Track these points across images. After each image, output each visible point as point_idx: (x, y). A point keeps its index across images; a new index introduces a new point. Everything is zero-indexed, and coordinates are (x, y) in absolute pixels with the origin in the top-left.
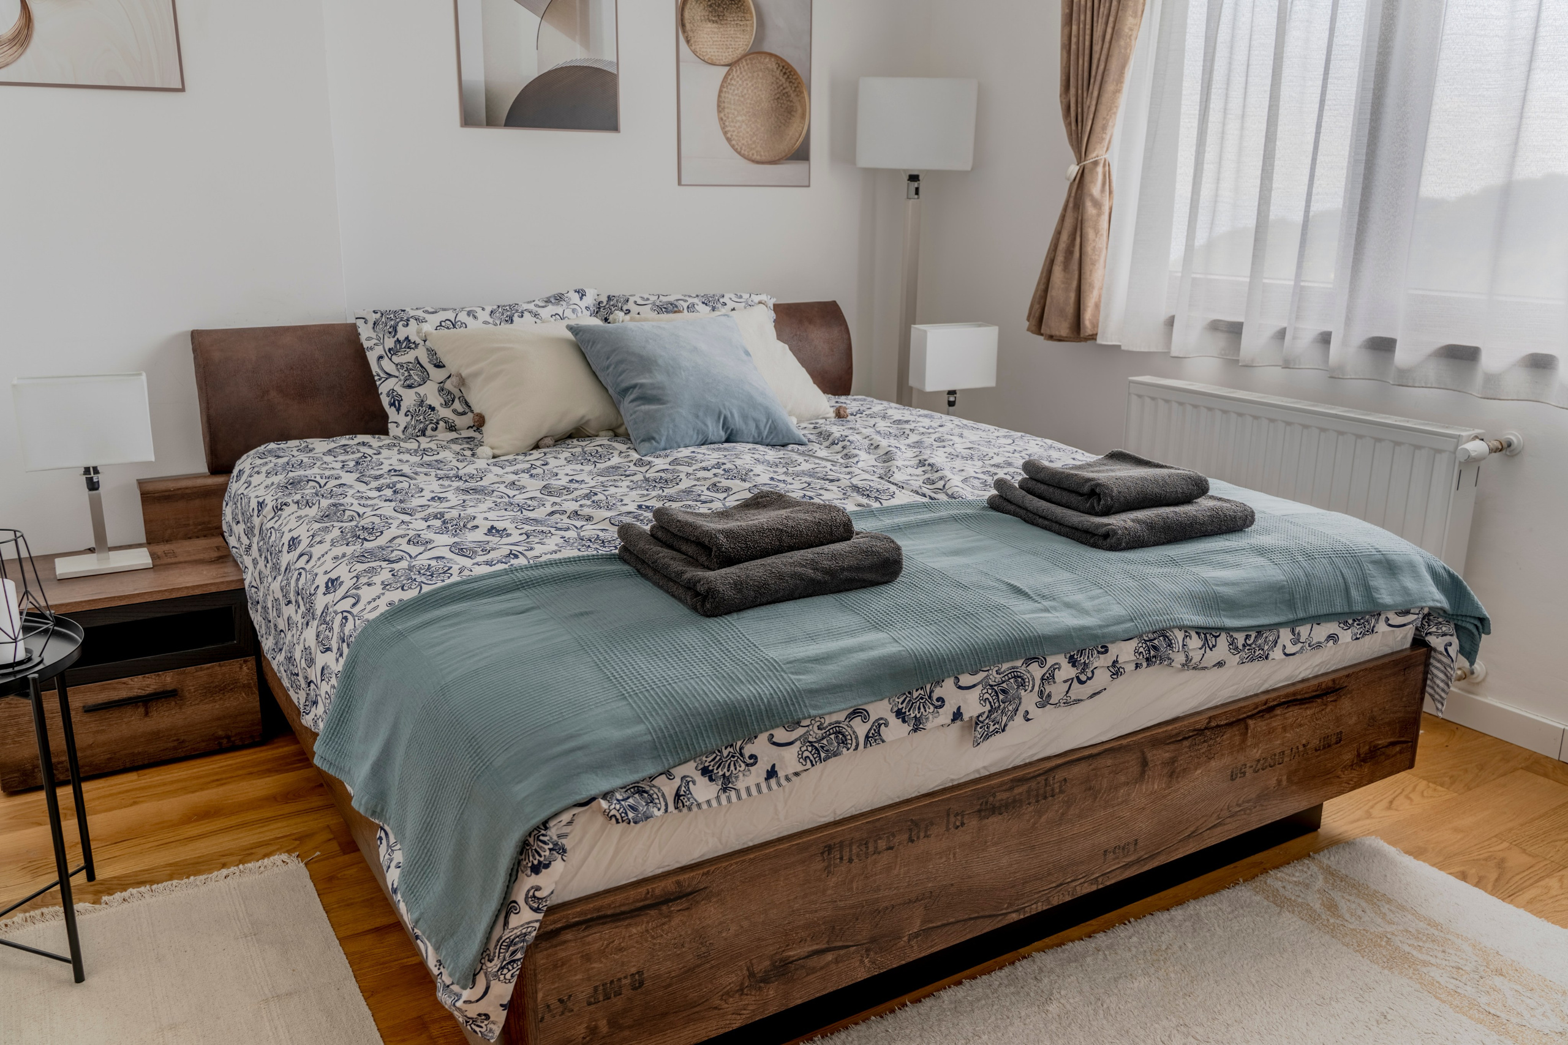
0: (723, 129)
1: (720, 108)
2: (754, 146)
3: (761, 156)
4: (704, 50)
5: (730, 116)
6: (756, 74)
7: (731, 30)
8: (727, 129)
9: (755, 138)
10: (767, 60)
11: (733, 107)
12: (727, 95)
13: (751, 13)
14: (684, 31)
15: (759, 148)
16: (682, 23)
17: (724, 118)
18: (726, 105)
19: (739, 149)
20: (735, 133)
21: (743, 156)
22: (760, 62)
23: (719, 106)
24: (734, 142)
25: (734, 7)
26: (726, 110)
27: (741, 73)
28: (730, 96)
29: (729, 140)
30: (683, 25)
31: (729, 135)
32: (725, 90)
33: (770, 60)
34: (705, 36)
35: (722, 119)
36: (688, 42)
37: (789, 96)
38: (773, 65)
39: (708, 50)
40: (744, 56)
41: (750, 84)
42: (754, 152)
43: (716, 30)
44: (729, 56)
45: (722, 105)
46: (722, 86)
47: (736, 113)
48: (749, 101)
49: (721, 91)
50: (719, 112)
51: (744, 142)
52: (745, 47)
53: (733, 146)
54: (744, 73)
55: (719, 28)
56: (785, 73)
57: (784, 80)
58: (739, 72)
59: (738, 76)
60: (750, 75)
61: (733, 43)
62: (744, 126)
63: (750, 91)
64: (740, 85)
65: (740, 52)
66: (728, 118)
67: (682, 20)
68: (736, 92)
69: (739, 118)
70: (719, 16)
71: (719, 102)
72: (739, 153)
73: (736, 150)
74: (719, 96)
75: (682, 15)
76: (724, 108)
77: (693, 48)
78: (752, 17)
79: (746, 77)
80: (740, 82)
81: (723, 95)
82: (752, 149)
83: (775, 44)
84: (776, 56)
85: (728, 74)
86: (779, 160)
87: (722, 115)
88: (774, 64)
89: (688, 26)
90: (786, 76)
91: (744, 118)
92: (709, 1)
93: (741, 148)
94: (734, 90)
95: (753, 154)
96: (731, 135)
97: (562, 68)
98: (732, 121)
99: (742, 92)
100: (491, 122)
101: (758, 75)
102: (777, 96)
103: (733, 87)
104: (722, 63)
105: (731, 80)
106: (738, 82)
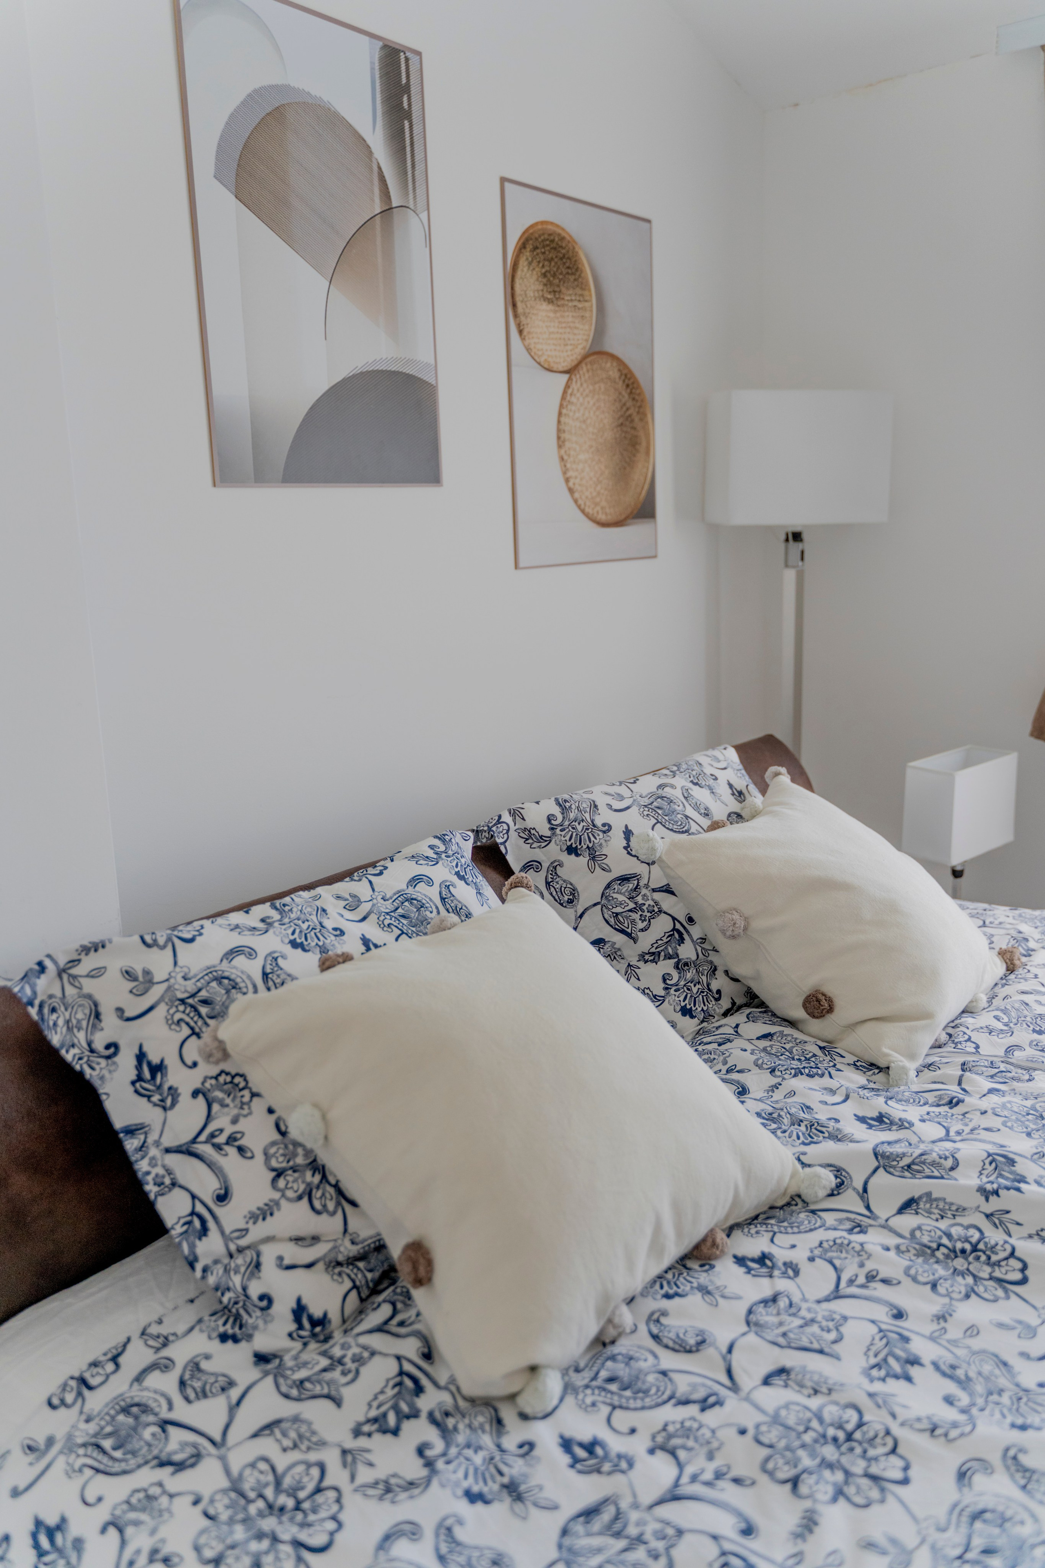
0: (564, 473)
1: (561, 442)
2: (598, 500)
3: (606, 514)
4: (540, 346)
5: (572, 453)
6: (597, 386)
7: (569, 316)
8: (570, 474)
9: (599, 488)
10: (609, 365)
11: (574, 439)
12: (567, 420)
13: (590, 290)
14: (516, 316)
15: (604, 502)
16: (512, 302)
17: (565, 457)
18: (566, 436)
19: (582, 506)
20: (577, 481)
21: (587, 515)
22: (601, 368)
23: (559, 438)
24: (577, 495)
25: (572, 278)
26: (567, 445)
27: (581, 385)
28: (571, 422)
29: (571, 491)
30: (514, 305)
31: (571, 484)
32: (564, 412)
33: (612, 364)
34: (541, 324)
35: (563, 459)
36: (521, 332)
37: (632, 421)
38: (614, 374)
39: (545, 347)
40: (585, 358)
41: (592, 403)
42: (598, 508)
43: (552, 315)
44: (566, 359)
45: (563, 436)
46: (561, 406)
47: (578, 448)
48: (591, 429)
49: (560, 414)
50: (560, 447)
51: (588, 494)
52: (585, 343)
53: (576, 501)
54: (585, 385)
55: (555, 312)
56: (628, 386)
57: (626, 396)
58: (579, 383)
59: (578, 390)
60: (591, 387)
61: (571, 336)
62: (587, 469)
63: (592, 414)
64: (581, 404)
65: (579, 351)
66: (569, 456)
67: (513, 296)
68: (577, 415)
69: (582, 457)
70: (555, 292)
71: (559, 430)
72: (583, 511)
73: (579, 507)
74: (559, 422)
75: (512, 288)
76: (564, 442)
77: (527, 343)
78: (591, 295)
79: (587, 391)
80: (581, 399)
81: (563, 419)
82: (596, 504)
83: (617, 339)
84: (618, 359)
85: (567, 386)
86: (626, 519)
87: (562, 452)
88: (616, 370)
89: (520, 305)
90: (629, 391)
91: (587, 456)
92: (543, 266)
93: (585, 504)
94: (575, 412)
95: (598, 513)
96: (574, 484)
97: (362, 373)
98: (574, 462)
99: (583, 415)
100: (260, 478)
101: (600, 388)
102: (621, 420)
103: (573, 408)
104: (561, 369)
105: (571, 395)
106: (578, 399)
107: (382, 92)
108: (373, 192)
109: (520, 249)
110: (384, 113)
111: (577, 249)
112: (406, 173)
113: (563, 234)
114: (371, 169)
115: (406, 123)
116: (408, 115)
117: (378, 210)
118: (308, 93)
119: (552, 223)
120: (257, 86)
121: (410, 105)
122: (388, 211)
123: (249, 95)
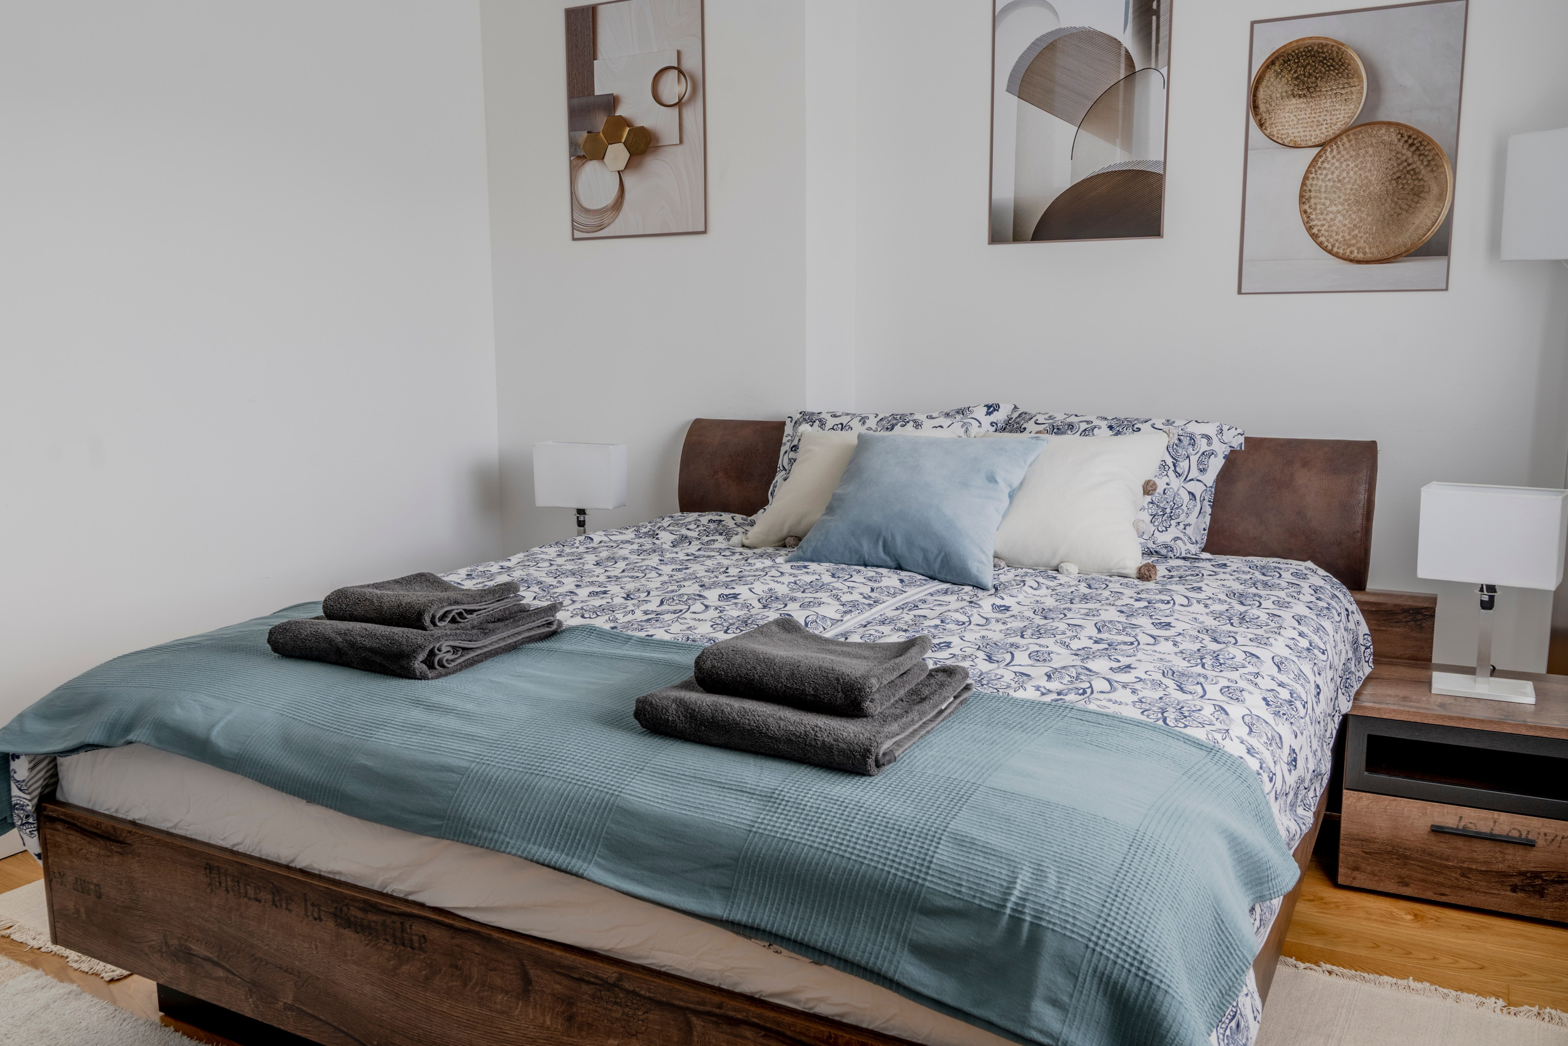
0: (1307, 223)
1: (1303, 201)
2: (1354, 241)
3: (1365, 253)
4: (1285, 132)
5: (1319, 207)
6: (1362, 150)
7: (1326, 103)
8: (1312, 224)
9: (1356, 232)
10: (1383, 131)
11: (1323, 195)
12: (1315, 182)
13: (1360, 77)
14: (1256, 114)
15: (1362, 244)
16: (1253, 106)
17: (1309, 211)
18: (1313, 194)
19: (1330, 247)
20: (1325, 228)
21: (1337, 255)
22: (1370, 136)
23: (1301, 196)
24: (1322, 239)
25: (1334, 72)
26: (1313, 201)
27: (1339, 153)
28: (1320, 183)
29: (1314, 237)
30: (1255, 108)
31: (1315, 231)
32: (1311, 176)
33: (1387, 130)
34: (1287, 115)
35: (1305, 212)
36: (1261, 125)
37: (1417, 173)
38: (1391, 137)
39: (1290, 131)
40: (1345, 132)
41: (1352, 165)
42: (1352, 248)
43: (1303, 106)
44: (1321, 134)
45: (1307, 195)
46: (1308, 171)
47: (1328, 203)
48: (1349, 186)
49: (1306, 178)
50: (1302, 204)
51: (1340, 237)
52: (1348, 120)
53: (1320, 244)
54: (1344, 153)
55: (1308, 103)
56: (1412, 144)
57: (1409, 154)
58: (1335, 152)
59: (1334, 157)
60: (1352, 153)
61: (1328, 118)
62: (1340, 217)
63: (1352, 174)
64: (1336, 168)
65: (1339, 126)
66: (1315, 209)
67: (1254, 102)
68: (1330, 176)
69: (1334, 209)
70: (1308, 88)
71: (1302, 192)
72: (1330, 252)
73: (1325, 249)
74: (1303, 184)
75: (1255, 96)
76: (1309, 198)
77: (1267, 132)
78: (1361, 79)
79: (1346, 156)
80: (1337, 164)
81: (1308, 182)
82: (1349, 246)
83: (1394, 109)
84: (1397, 125)
85: (1319, 155)
86: (1395, 257)
87: (1306, 207)
88: (1394, 135)
89: (1262, 107)
90: (1413, 147)
91: (1340, 207)
92: (1296, 72)
93: (1333, 246)
94: (1326, 175)
95: (1351, 252)
96: (1319, 231)
97: (1098, 175)
98: (1322, 213)
99: (1338, 176)
100: (1017, 238)
101: (1367, 152)
102: (1398, 174)
103: (1325, 172)
104: (1310, 144)
105: (1323, 162)
106: (1333, 164)
107: (1134, 6)
108: (1119, 68)
109: (1268, 67)
110: (1134, 19)
111: (1343, 48)
112: (1150, 48)
113: (1324, 42)
114: (1119, 55)
115: (1154, 18)
116: (1157, 13)
117: (1122, 76)
118: (1075, 28)
119: (1310, 38)
120: (1038, 36)
121: (1158, 5)
122: (1132, 73)
123: (1033, 43)
